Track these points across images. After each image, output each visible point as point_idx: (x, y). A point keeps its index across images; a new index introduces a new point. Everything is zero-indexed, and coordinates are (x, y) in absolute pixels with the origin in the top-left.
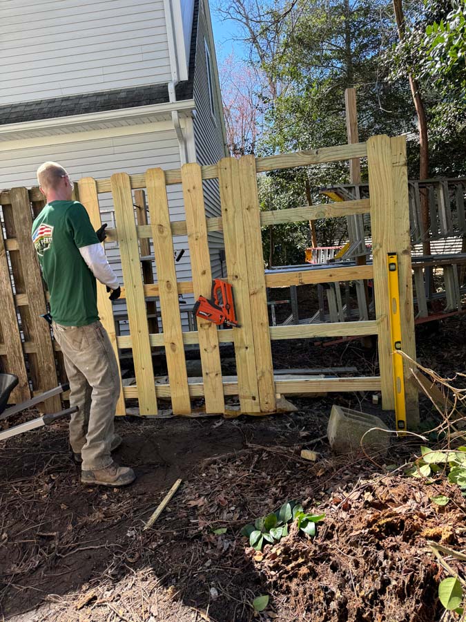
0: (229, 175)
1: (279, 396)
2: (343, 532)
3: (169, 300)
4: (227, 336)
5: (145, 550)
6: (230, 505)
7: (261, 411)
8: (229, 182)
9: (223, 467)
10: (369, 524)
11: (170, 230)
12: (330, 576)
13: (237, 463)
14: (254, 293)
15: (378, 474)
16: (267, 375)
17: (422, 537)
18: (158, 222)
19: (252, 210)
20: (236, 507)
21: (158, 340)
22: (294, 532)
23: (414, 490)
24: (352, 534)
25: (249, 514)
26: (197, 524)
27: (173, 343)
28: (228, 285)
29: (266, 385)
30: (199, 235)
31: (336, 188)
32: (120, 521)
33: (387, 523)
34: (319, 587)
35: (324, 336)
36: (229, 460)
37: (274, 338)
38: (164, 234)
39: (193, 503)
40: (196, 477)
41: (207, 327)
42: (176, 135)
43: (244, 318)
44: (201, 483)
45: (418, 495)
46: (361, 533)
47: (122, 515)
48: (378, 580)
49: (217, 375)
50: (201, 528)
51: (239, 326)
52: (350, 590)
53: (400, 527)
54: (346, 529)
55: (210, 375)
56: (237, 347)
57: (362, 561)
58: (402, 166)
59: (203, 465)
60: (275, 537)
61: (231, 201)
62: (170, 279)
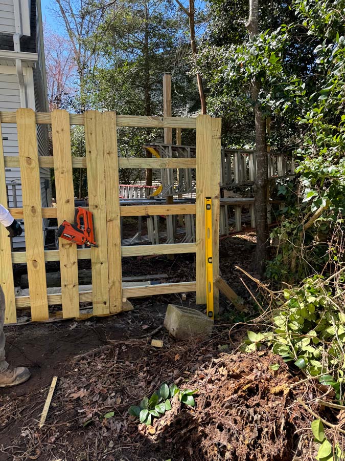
0: (94, 124)
1: (125, 300)
2: (217, 400)
3: (33, 223)
4: (85, 254)
5: (45, 446)
6: (110, 392)
7: (110, 313)
8: (94, 130)
9: (91, 362)
10: (236, 392)
11: (37, 162)
12: (218, 434)
13: (102, 357)
14: (111, 221)
15: (224, 353)
16: (117, 284)
17: (271, 394)
18: (26, 155)
19: (112, 155)
20: (116, 393)
21: (20, 258)
22: (177, 406)
23: (255, 362)
24: (225, 400)
25: (128, 397)
26: (84, 413)
27: (35, 261)
28: (90, 212)
29: (115, 292)
30: (65, 169)
31: (156, 146)
32: (7, 425)
33: (248, 388)
34: (212, 444)
35: (161, 254)
36: (95, 355)
37: (124, 256)
38: (32, 166)
39: (75, 396)
40: (70, 373)
41: (68, 246)
42: (18, 80)
43: (101, 239)
44: (76, 377)
45: (259, 365)
46: (232, 398)
47: (8, 418)
48: (255, 430)
49: (74, 286)
50: (91, 415)
51: (96, 246)
52: (235, 441)
53: (256, 389)
54: (219, 397)
55: (68, 286)
56: (94, 263)
57: (238, 418)
58: (218, 138)
59: (73, 362)
60: (161, 412)
61: (94, 146)
62: (35, 205)
